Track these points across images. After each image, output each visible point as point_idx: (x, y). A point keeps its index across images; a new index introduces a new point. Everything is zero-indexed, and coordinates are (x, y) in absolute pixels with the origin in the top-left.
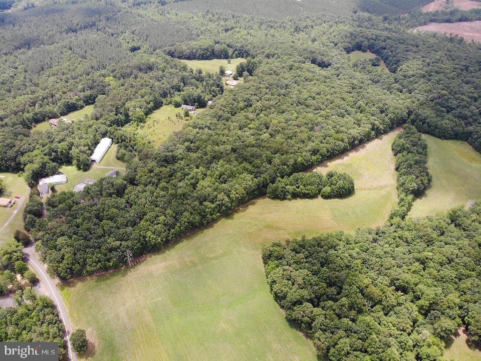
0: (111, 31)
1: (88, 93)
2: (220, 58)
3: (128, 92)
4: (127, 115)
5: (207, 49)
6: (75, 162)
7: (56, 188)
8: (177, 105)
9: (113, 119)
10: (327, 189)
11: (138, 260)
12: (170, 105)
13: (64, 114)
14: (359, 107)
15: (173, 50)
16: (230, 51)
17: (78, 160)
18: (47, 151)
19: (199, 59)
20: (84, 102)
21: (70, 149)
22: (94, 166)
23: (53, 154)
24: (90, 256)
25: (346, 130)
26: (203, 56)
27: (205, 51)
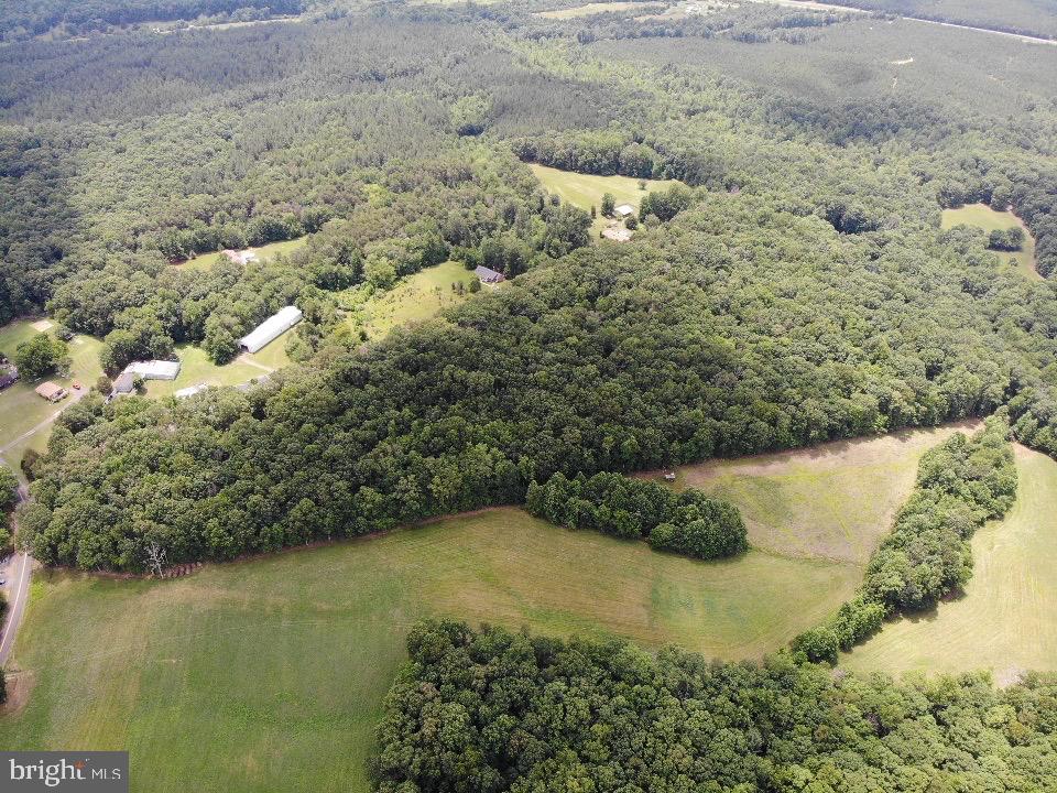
0: (445, 87)
1: (315, 210)
3: (387, 222)
4: (359, 270)
5: (604, 152)
7: (146, 385)
8: (471, 265)
9: (324, 270)
10: (665, 530)
11: (182, 569)
12: (460, 263)
13: (254, 243)
14: (873, 347)
15: (535, 144)
16: (658, 163)
17: (211, 342)
18: (164, 311)
19: (582, 170)
20: (306, 226)
21: (207, 315)
22: (242, 358)
23: (174, 319)
25: (798, 398)
26: (591, 165)
27: (599, 155)
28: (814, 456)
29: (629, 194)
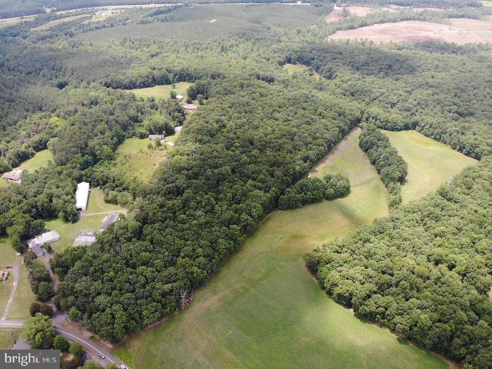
1: (36, 138)
2: (163, 84)
4: (95, 156)
5: (147, 77)
6: (61, 214)
7: (53, 247)
8: (143, 136)
9: (81, 161)
10: (330, 191)
11: (188, 300)
12: (134, 137)
13: (15, 166)
15: (109, 81)
16: (171, 76)
17: (65, 212)
18: (24, 208)
19: (140, 87)
20: (34, 148)
21: (51, 201)
22: (82, 214)
23: (34, 210)
24: (145, 307)
27: (146, 79)
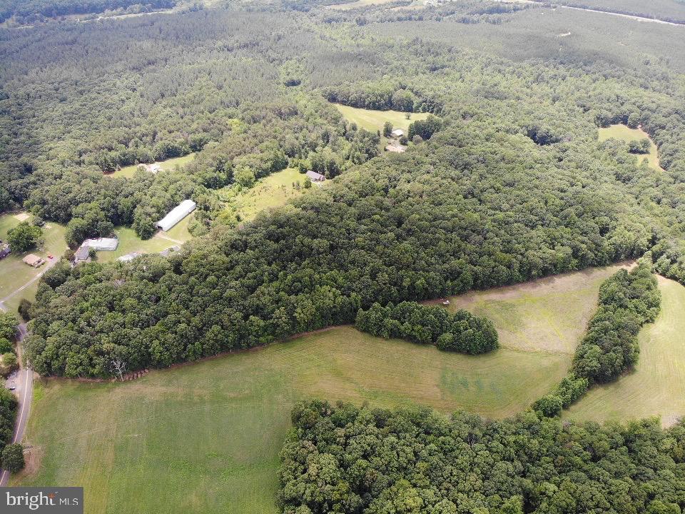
0: (274, 55)
1: (198, 136)
2: (399, 110)
3: (246, 143)
4: (230, 175)
5: (382, 96)
6: (134, 225)
7: (98, 255)
8: (303, 171)
9: (208, 176)
10: (448, 336)
11: (135, 375)
12: (296, 168)
13: (159, 159)
14: (566, 217)
15: (337, 91)
16: (417, 102)
17: (138, 225)
18: (105, 206)
19: (368, 107)
20: (191, 147)
21: (135, 207)
22: (159, 235)
23: (112, 210)
25: (523, 250)
26: (374, 103)
27: (379, 98)
28: (534, 287)
29: (401, 122)
